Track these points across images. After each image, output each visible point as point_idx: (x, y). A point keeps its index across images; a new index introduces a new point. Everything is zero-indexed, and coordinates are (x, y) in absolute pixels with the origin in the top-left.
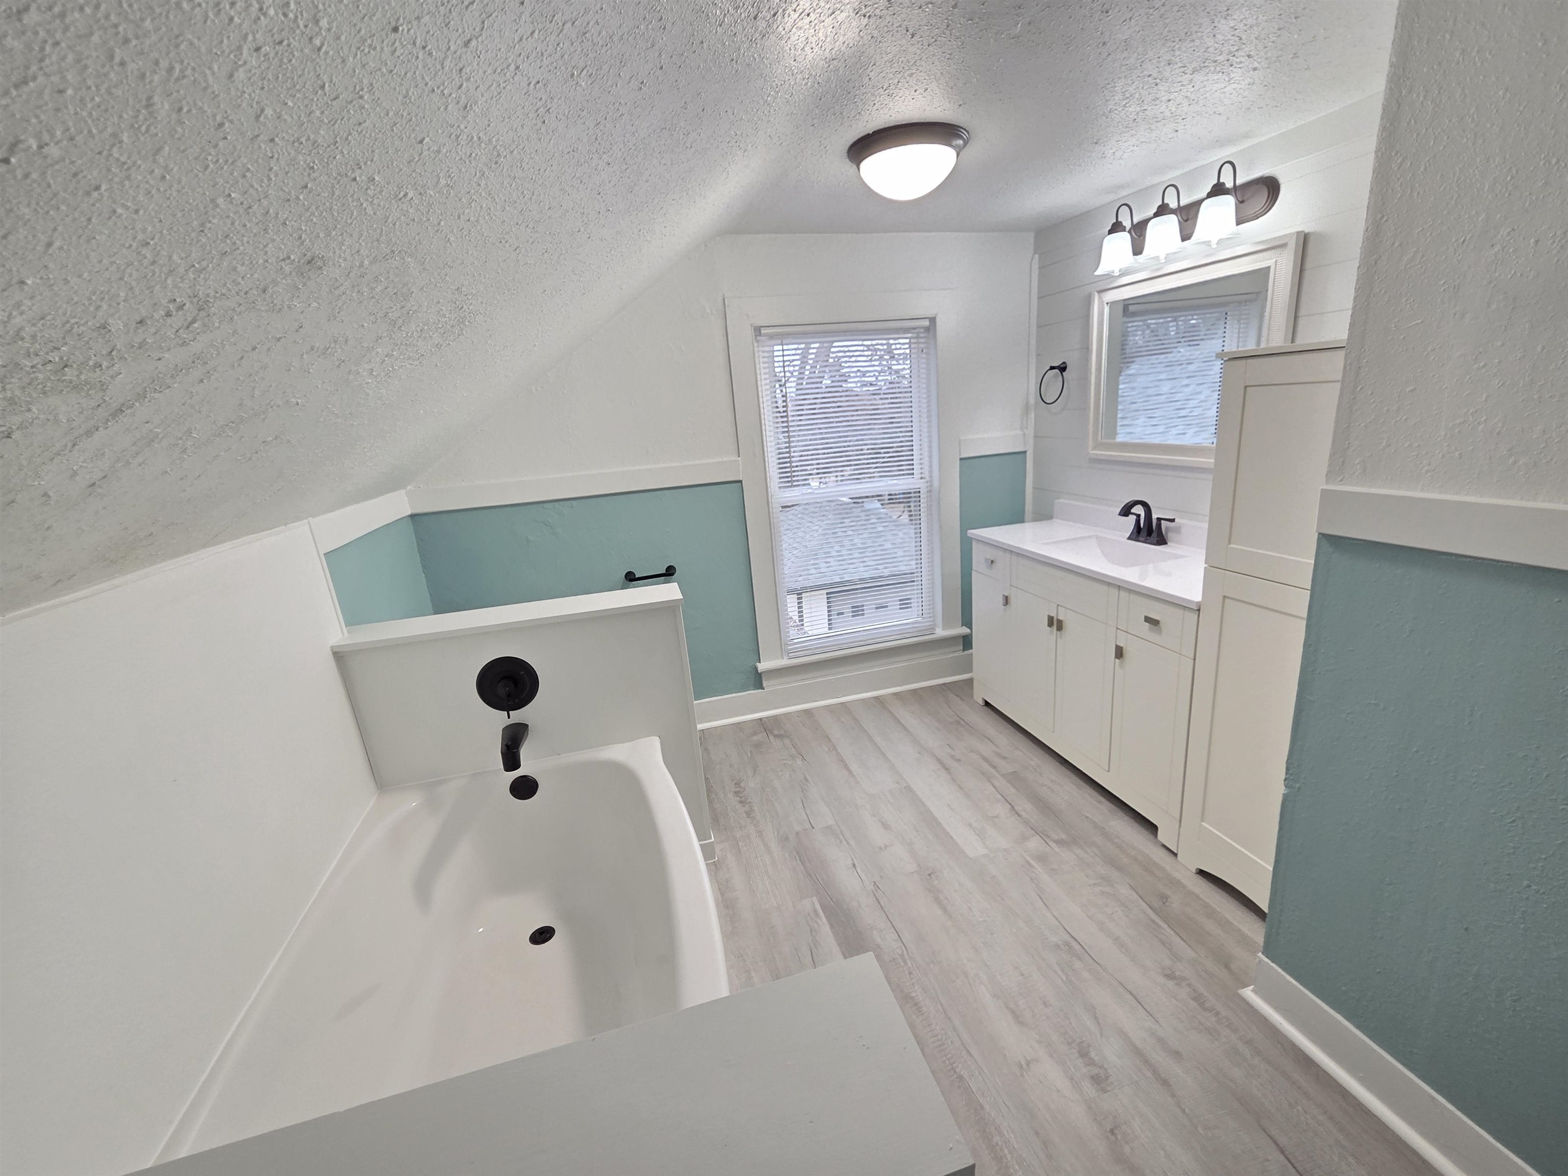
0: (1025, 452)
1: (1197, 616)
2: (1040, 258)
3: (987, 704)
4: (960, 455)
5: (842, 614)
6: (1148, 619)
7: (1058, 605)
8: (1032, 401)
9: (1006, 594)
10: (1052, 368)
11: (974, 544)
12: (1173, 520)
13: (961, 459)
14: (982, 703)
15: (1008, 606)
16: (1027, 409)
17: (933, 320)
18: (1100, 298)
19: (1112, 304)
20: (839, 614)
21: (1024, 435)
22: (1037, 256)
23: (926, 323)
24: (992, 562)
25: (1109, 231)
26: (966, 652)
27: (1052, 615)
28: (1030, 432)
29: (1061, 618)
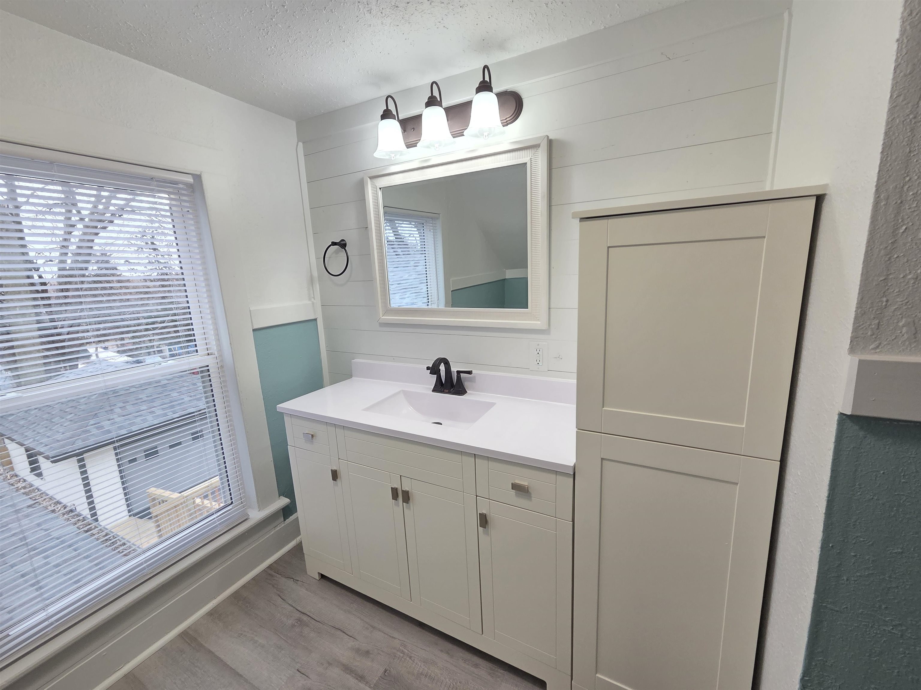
0: (315, 320)
1: (572, 480)
2: (304, 148)
3: (323, 576)
4: (252, 326)
5: (135, 460)
6: (515, 487)
7: (401, 476)
8: (315, 274)
9: (334, 468)
10: (334, 244)
11: (286, 418)
12: (470, 373)
13: (254, 330)
14: (317, 577)
15: (338, 480)
16: (311, 281)
17: (198, 178)
18: (373, 184)
19: (384, 189)
20: (131, 461)
21: (313, 303)
22: (301, 144)
23: (190, 180)
24: (312, 436)
25: (382, 116)
26: (288, 521)
27: (395, 486)
28: (318, 302)
29: (405, 488)
